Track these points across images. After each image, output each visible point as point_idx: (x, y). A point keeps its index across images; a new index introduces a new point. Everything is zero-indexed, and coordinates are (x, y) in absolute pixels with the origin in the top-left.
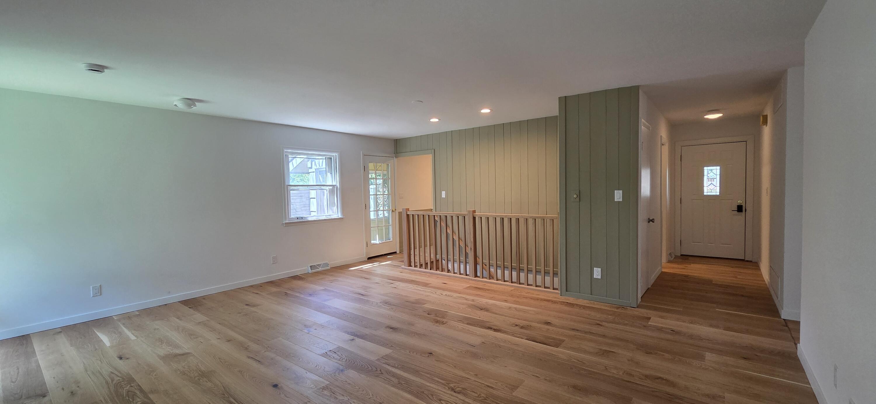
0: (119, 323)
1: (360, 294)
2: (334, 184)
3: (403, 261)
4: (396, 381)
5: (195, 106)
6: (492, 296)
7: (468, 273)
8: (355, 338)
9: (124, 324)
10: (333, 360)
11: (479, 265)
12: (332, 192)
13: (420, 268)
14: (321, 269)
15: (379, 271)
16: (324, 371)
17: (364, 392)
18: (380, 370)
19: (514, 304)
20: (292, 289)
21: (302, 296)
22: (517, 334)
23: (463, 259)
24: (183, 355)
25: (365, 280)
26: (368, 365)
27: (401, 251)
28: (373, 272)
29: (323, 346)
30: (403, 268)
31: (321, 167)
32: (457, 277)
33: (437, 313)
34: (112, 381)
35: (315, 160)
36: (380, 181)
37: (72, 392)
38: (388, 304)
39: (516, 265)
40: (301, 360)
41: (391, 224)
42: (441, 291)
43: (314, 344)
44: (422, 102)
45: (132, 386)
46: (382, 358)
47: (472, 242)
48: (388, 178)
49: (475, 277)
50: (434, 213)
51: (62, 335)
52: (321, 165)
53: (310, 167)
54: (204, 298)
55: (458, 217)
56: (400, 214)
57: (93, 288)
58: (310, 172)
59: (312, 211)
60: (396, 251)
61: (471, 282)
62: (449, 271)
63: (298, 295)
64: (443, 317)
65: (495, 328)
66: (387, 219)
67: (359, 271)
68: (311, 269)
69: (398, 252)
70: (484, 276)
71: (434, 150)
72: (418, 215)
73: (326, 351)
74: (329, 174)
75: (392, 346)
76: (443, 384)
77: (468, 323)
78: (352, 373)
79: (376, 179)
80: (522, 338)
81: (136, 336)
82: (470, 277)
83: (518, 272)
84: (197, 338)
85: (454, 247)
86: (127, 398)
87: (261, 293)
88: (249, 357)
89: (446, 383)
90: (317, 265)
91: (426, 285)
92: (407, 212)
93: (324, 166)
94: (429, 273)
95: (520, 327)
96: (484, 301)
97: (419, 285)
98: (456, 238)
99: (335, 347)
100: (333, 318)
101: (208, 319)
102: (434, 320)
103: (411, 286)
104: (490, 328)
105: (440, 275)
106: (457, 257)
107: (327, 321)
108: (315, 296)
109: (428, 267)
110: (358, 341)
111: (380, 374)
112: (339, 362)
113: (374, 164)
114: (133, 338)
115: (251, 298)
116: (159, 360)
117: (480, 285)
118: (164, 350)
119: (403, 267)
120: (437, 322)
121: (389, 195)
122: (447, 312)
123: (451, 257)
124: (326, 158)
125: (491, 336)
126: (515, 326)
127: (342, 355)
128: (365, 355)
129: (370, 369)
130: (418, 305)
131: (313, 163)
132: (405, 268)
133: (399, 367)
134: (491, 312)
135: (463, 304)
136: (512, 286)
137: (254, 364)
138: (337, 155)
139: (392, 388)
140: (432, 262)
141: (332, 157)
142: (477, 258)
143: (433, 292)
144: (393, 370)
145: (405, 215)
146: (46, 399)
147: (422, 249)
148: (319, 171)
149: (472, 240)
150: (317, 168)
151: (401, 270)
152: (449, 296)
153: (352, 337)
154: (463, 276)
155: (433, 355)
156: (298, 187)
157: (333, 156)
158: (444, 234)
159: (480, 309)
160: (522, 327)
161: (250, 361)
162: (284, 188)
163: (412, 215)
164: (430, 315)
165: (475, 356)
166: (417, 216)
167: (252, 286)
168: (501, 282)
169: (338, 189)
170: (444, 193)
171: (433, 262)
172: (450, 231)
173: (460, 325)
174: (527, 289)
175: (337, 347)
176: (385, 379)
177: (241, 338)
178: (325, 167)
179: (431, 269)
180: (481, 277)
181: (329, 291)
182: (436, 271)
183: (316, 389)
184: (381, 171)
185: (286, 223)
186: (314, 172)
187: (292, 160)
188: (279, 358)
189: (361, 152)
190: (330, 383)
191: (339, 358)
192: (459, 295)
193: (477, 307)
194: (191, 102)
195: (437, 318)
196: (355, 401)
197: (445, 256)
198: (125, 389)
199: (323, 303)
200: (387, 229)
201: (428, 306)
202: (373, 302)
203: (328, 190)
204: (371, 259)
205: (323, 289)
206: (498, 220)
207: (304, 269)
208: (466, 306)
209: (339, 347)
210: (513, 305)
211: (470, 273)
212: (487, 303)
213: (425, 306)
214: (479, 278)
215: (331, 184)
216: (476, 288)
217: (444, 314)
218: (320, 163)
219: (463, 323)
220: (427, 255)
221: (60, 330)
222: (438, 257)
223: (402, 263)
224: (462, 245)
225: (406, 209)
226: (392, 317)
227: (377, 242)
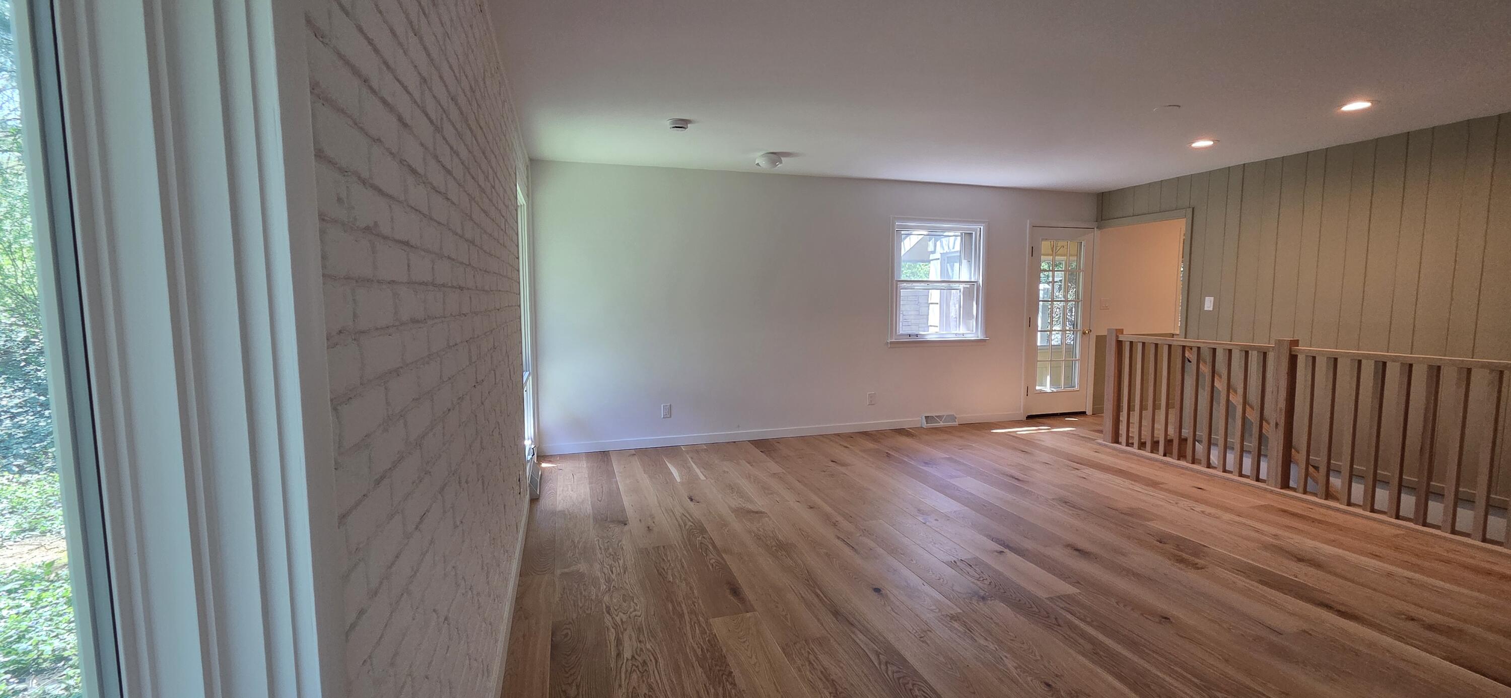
0: (687, 456)
1: (1013, 477)
2: (973, 280)
3: (1101, 432)
4: (1088, 646)
5: (781, 162)
6: (1332, 536)
7: (1263, 475)
8: (1006, 550)
9: (692, 458)
10: (967, 577)
11: (1297, 464)
12: (968, 294)
13: (1139, 449)
14: (942, 424)
15: (1049, 442)
16: (953, 590)
17: (1025, 647)
18: (1056, 619)
19: (1403, 568)
20: (897, 450)
21: (912, 463)
22: (1413, 639)
23: (1251, 444)
24: (757, 512)
25: (1022, 455)
26: (1032, 604)
27: (1097, 411)
28: (1037, 442)
29: (950, 550)
30: (1100, 444)
31: (953, 250)
32: (1232, 480)
33: (1180, 543)
34: (685, 525)
35: (942, 239)
36: (1059, 276)
37: (649, 528)
38: (1068, 504)
39: (1416, 480)
40: (915, 562)
41: (1078, 358)
42: (1194, 504)
43: (935, 544)
44: (1179, 106)
45: (704, 537)
46: (1059, 597)
47: (1281, 410)
48: (1080, 269)
49: (1281, 489)
50: (1179, 341)
51: (636, 458)
52: (951, 246)
53: (933, 250)
54: (778, 441)
55: (1247, 353)
56: (1101, 341)
57: (664, 406)
58: (932, 260)
59: (931, 326)
60: (1084, 410)
61: (1269, 495)
62: (1209, 466)
63: (906, 459)
64: (1196, 554)
65: (1343, 609)
66: (1070, 350)
67: (1011, 437)
68: (926, 421)
69: (1089, 412)
70: (1308, 490)
71: (1193, 209)
72: (1144, 344)
73: (956, 560)
74: (964, 262)
75: (1078, 583)
76: (1195, 685)
77: (1260, 580)
78: (1001, 609)
79: (1053, 271)
80: (1431, 653)
81: (705, 477)
82: (1268, 485)
83: (1423, 501)
84: (771, 494)
85: (1230, 420)
86: (700, 550)
87: (851, 447)
88: (839, 538)
89: (1205, 686)
90: (936, 416)
91: (1154, 484)
92: (1117, 336)
93: (957, 248)
94: (1162, 462)
95: (1423, 625)
96: (1308, 544)
97: (1135, 481)
98: (1237, 400)
99: (969, 556)
100: (966, 508)
101: (784, 471)
102: (1175, 556)
103: (1118, 480)
104: (1328, 607)
105: (1187, 468)
106: (1235, 439)
107: (955, 512)
108: (934, 466)
109: (1158, 451)
110: (1011, 556)
111: (1054, 624)
112: (978, 583)
113: (1052, 242)
114: (702, 477)
115: (838, 452)
116: (730, 512)
117: (1296, 507)
118: (735, 502)
119: (1100, 441)
120: (1181, 560)
121: (1078, 302)
122: (1206, 547)
123: (1218, 437)
124: (962, 234)
125: (1330, 624)
126: (1406, 619)
127: (982, 572)
128: (1023, 584)
129: (1034, 610)
130: (1135, 520)
131: (938, 243)
132: (1106, 446)
133: (1095, 623)
134: (1330, 572)
135: (1247, 538)
136: (1399, 526)
137: (847, 551)
138: (982, 227)
139: (1081, 658)
140: (1169, 442)
141: (974, 233)
142: (1293, 450)
143: (1172, 501)
144: (1082, 625)
145: (1114, 343)
146: (626, 528)
147: (1148, 414)
148: (948, 257)
149: (1282, 404)
150: (945, 252)
151: (1098, 447)
152: (1209, 515)
153: (1001, 548)
154: (1249, 480)
155: (1172, 622)
156: (915, 284)
157: (975, 230)
158: (1204, 389)
159: (1296, 559)
160: (1431, 627)
161: (839, 543)
162: (892, 285)
163: (1129, 343)
164: (1165, 543)
165: (1283, 654)
166: (1140, 346)
167: (838, 435)
168: (1362, 510)
169: (981, 288)
170: (1211, 301)
171: (1171, 441)
172: (1220, 385)
173: (1241, 581)
174: (1451, 540)
175: (975, 558)
176: (1066, 636)
177: (828, 509)
178: (959, 250)
179: (1165, 455)
180: (1301, 489)
181: (956, 462)
182: (1179, 459)
183: (939, 614)
184: (1064, 256)
185: (891, 343)
186: (939, 259)
187: (905, 238)
188: (880, 551)
189: (1028, 221)
190: (963, 611)
191: (978, 577)
192: (1237, 519)
193: (1287, 552)
194: (775, 157)
195: (1180, 553)
196: (1008, 656)
197: (1202, 433)
198: (698, 539)
199: (949, 480)
200: (1070, 367)
201: (1157, 526)
202: (1038, 495)
203: (962, 290)
204: (1033, 419)
205: (946, 458)
206: (1368, 369)
207: (913, 420)
208: (1257, 544)
209: (976, 558)
210: (1400, 570)
211: (1268, 477)
212: (1317, 550)
213: (1150, 524)
214: (1296, 492)
215: (968, 280)
216: (1285, 511)
217: (1198, 550)
218: (952, 242)
219: (1248, 577)
220: (1160, 427)
221: (633, 452)
222: (1187, 432)
223: (1101, 435)
224: (1253, 416)
225: (1116, 330)
226: (1077, 530)
227: (1048, 389)
